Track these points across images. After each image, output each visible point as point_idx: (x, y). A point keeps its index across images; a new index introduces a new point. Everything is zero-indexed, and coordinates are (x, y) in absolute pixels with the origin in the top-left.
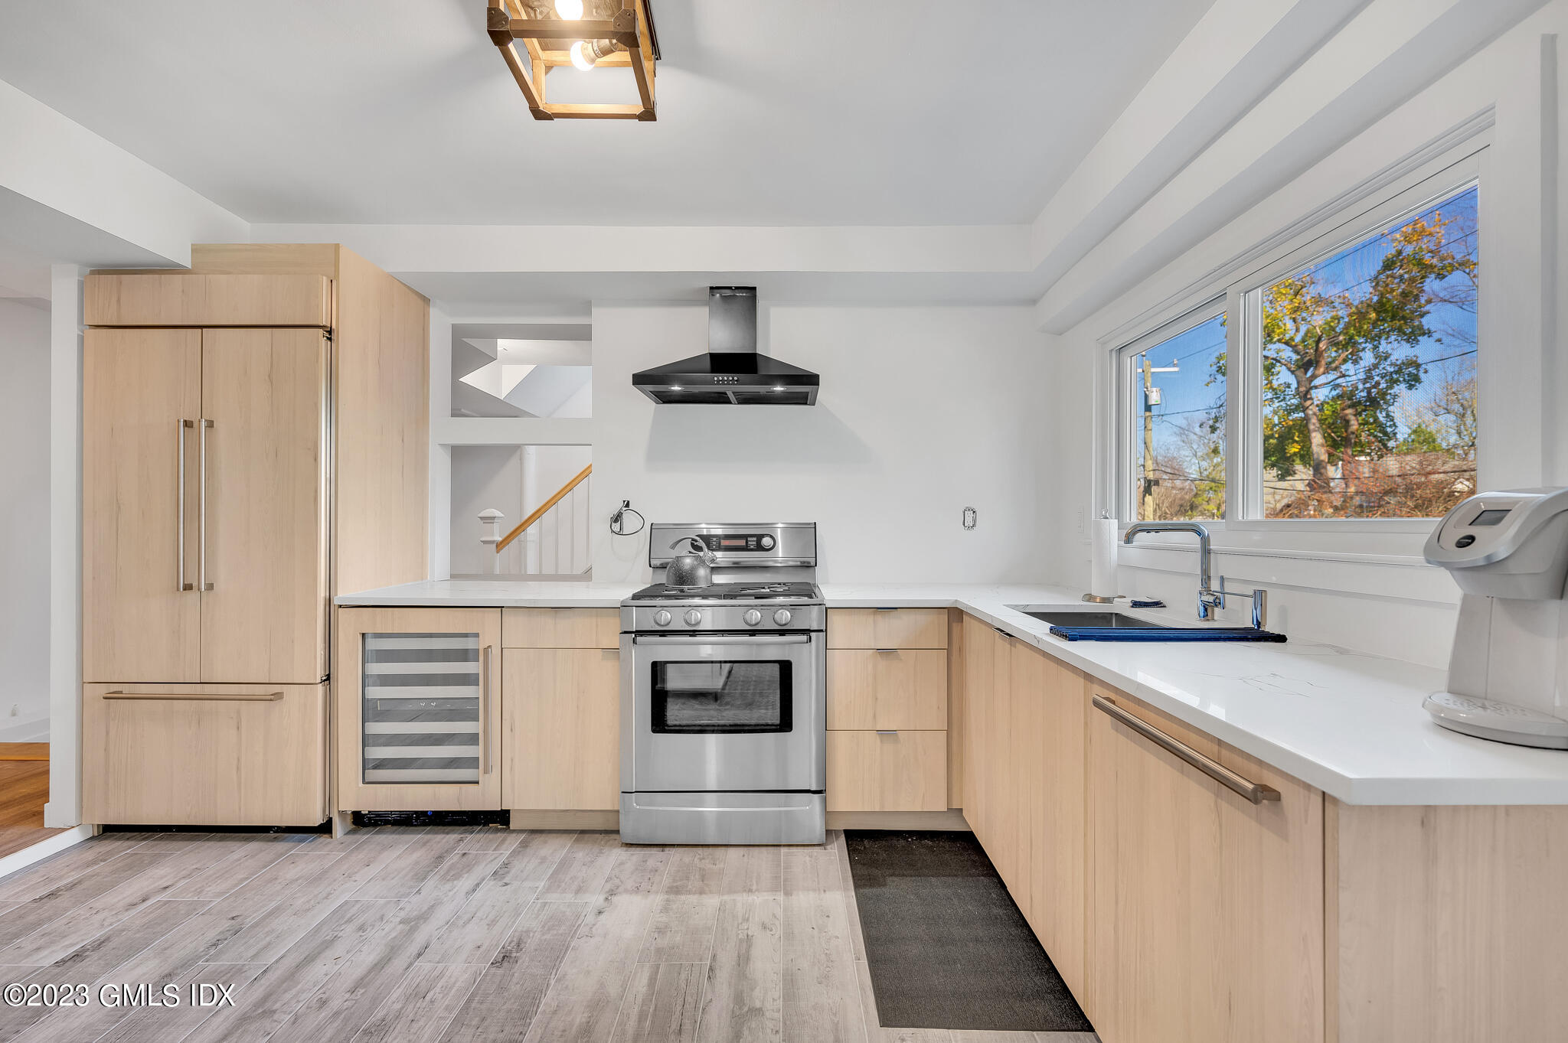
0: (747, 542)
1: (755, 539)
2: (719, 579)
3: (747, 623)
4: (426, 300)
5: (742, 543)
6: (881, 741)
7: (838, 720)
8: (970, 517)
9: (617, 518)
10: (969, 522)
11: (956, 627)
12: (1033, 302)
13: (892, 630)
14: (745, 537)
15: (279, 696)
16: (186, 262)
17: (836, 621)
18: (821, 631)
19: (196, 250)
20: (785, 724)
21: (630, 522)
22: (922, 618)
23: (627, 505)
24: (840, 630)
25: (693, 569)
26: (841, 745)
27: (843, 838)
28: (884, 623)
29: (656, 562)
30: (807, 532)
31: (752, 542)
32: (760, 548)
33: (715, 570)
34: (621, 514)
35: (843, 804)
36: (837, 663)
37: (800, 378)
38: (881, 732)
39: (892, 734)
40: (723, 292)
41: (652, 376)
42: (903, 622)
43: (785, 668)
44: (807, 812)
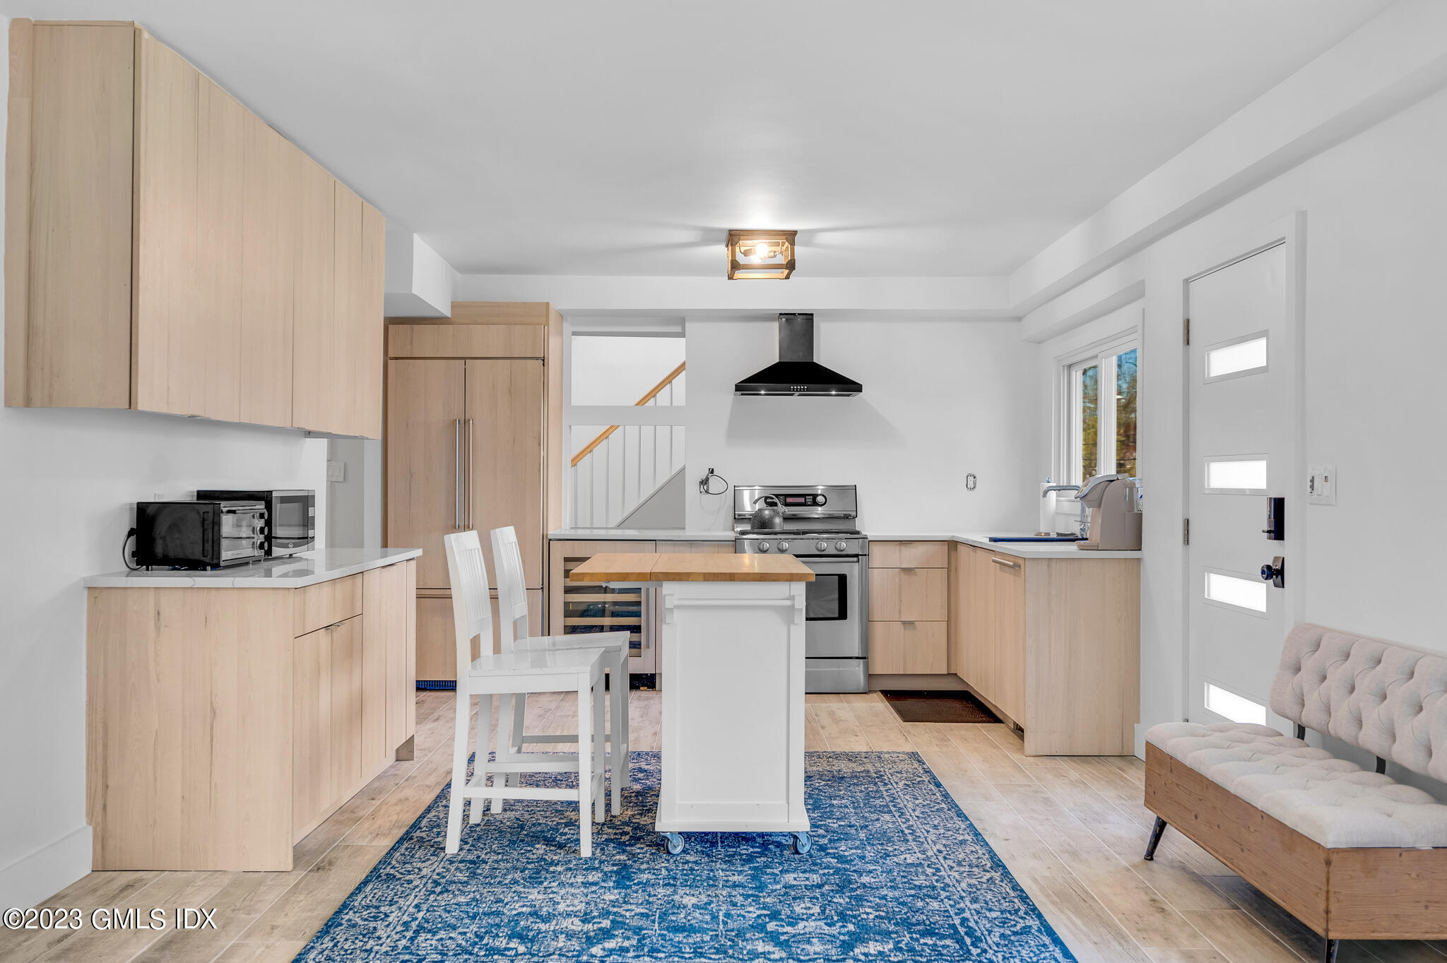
0: (805, 500)
1: (811, 497)
3: (818, 550)
4: (563, 318)
5: (802, 500)
6: (905, 629)
7: (878, 612)
8: (971, 482)
9: (704, 482)
10: (971, 484)
11: (953, 553)
12: (1019, 319)
13: (910, 557)
14: (804, 496)
16: (446, 311)
17: (876, 551)
18: (865, 555)
19: (454, 306)
20: (843, 615)
21: (714, 485)
22: (931, 548)
23: (712, 471)
24: (877, 555)
25: (771, 518)
26: (878, 630)
27: (880, 694)
28: (905, 551)
29: (737, 515)
30: (849, 491)
31: (809, 499)
32: (815, 504)
33: (786, 519)
34: (707, 479)
35: (878, 669)
36: (877, 577)
37: (849, 386)
38: (904, 623)
39: (911, 623)
40: (789, 317)
41: (747, 386)
42: (919, 550)
43: (842, 579)
44: (856, 671)
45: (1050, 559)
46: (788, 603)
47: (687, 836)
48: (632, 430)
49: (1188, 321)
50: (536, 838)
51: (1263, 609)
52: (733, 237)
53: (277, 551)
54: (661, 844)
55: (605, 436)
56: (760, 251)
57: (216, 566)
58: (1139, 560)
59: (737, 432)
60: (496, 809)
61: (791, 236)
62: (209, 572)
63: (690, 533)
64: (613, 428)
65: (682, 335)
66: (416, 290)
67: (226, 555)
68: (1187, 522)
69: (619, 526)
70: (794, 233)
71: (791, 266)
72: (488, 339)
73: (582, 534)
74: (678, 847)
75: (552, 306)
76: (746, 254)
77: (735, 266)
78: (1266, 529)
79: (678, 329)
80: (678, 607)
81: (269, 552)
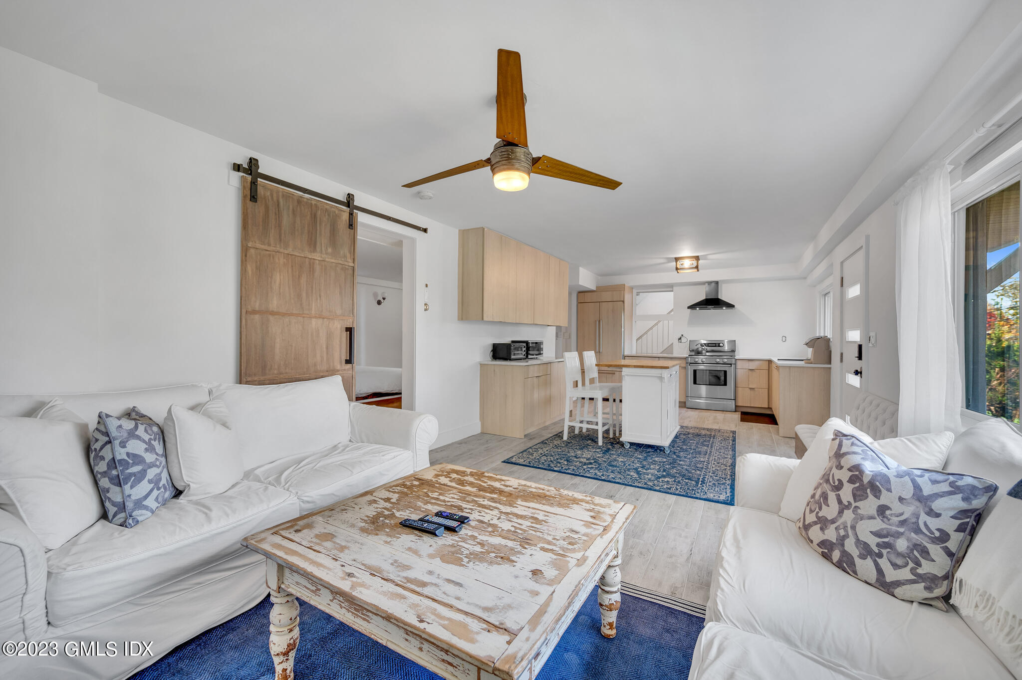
2: (707, 354)
3: (716, 362)
4: (633, 289)
5: (715, 345)
6: (751, 391)
7: (739, 385)
8: (784, 339)
9: (680, 339)
11: (770, 364)
12: (805, 279)
13: (752, 366)
14: (715, 344)
15: (614, 374)
16: (595, 289)
17: (739, 363)
18: (736, 364)
19: (597, 287)
20: (725, 384)
21: (683, 340)
22: (762, 363)
23: (683, 336)
25: (701, 351)
26: (740, 390)
27: (740, 413)
28: (751, 363)
29: (691, 350)
30: (733, 343)
31: (717, 345)
32: (719, 346)
33: (707, 352)
34: (681, 338)
35: (740, 404)
36: (739, 372)
37: (730, 306)
38: (750, 388)
39: (753, 389)
40: (710, 283)
41: (692, 307)
42: (757, 363)
43: (725, 372)
44: (732, 405)
45: (790, 367)
46: (660, 375)
47: (632, 444)
48: (666, 322)
49: (842, 278)
50: (590, 439)
51: (859, 387)
52: (677, 259)
53: (530, 357)
54: (622, 445)
55: (656, 324)
56: (687, 263)
57: (510, 360)
58: (830, 368)
59: (691, 322)
60: (584, 430)
61: (697, 258)
62: (509, 361)
63: (675, 355)
64: (659, 322)
65: (672, 291)
66: (581, 283)
67: (513, 357)
68: (842, 354)
69: (661, 353)
70: (698, 257)
71: (697, 267)
72: (607, 296)
73: (639, 355)
74: (627, 446)
75: (626, 285)
76: (682, 264)
77: (677, 269)
78: (857, 356)
79: (672, 289)
80: (627, 375)
81: (527, 356)
